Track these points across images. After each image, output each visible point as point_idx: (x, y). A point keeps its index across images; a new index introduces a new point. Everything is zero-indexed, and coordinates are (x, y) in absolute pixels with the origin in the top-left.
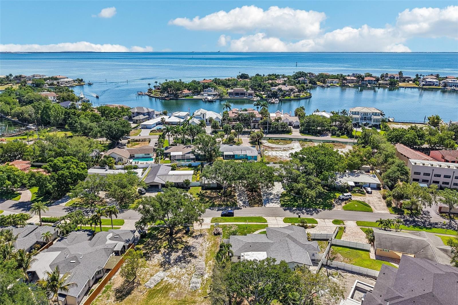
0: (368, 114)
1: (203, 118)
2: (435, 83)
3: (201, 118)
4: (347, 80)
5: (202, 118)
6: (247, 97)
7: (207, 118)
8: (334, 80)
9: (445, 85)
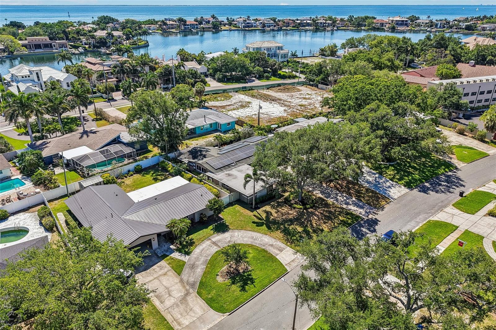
0: (272, 49)
1: (39, 80)
2: (253, 24)
3: (34, 81)
4: (167, 25)
5: (36, 80)
6: (57, 49)
7: (44, 80)
8: (150, 25)
9: (264, 26)
